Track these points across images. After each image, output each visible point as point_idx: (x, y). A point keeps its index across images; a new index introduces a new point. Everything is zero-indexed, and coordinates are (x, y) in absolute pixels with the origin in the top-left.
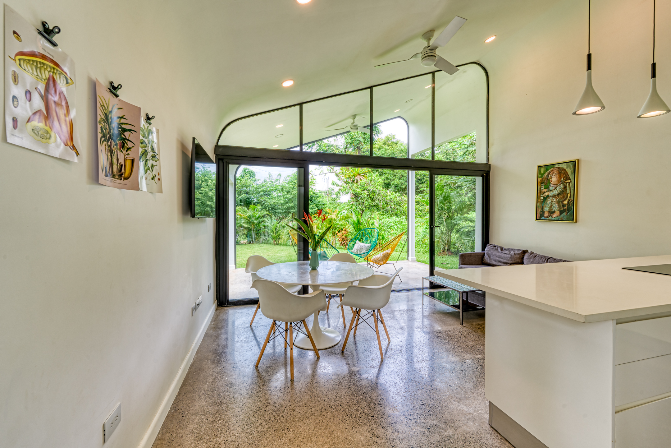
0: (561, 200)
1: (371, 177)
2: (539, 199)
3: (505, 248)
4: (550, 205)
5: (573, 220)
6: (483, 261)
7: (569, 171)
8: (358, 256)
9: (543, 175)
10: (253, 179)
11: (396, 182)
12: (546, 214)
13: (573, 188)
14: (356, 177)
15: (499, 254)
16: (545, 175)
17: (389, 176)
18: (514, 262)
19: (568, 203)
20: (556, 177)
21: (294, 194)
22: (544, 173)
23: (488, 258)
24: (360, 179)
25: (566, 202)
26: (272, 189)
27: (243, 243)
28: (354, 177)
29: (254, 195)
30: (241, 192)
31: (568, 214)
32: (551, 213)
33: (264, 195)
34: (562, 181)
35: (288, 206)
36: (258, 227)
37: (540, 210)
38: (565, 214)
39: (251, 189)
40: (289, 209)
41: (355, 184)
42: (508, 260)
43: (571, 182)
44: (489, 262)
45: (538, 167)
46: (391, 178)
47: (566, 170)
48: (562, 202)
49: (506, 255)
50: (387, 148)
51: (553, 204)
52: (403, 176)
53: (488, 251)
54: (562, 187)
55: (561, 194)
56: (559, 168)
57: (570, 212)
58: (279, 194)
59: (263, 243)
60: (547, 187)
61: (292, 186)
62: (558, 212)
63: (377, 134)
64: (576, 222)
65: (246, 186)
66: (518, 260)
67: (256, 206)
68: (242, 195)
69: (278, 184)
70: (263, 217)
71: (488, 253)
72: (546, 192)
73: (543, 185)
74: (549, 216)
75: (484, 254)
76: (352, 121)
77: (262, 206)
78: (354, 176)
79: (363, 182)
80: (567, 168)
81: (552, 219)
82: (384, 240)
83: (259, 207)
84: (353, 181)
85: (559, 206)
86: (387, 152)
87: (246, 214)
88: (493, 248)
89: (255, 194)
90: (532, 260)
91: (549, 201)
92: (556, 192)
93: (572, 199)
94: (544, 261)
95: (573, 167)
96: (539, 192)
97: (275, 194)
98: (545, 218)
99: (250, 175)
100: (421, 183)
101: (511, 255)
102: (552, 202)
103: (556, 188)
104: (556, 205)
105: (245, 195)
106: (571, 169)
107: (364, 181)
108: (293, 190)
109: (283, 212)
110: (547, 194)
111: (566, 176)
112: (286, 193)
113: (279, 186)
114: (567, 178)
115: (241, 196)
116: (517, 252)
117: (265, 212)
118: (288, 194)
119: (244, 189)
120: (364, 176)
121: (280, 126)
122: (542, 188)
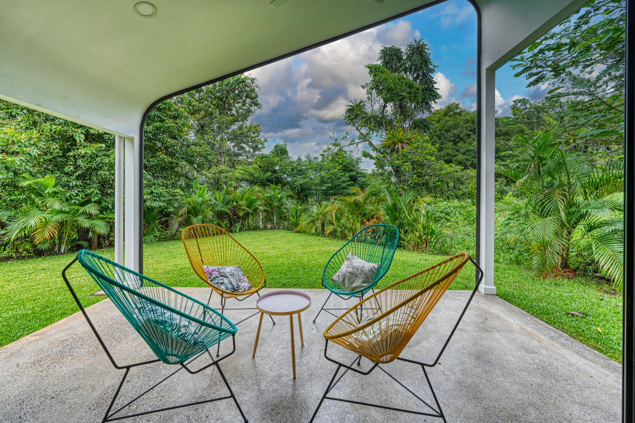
1: (417, 144)
11: (459, 158)
14: (397, 146)
17: (450, 151)
24: (403, 148)
28: (393, 146)
36: (280, 210)
41: (395, 155)
46: (453, 154)
50: (448, 119)
52: (469, 151)
63: (434, 99)
79: (405, 150)
82: (434, 237)
84: (393, 151)
86: (448, 124)
99: (281, 152)
107: (407, 149)
120: (408, 144)
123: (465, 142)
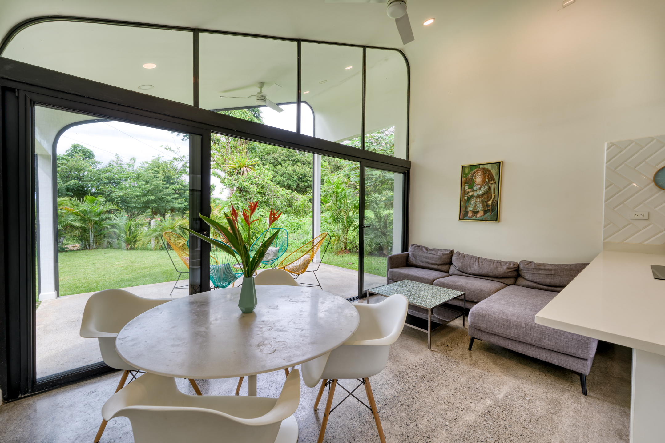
0: (485, 200)
1: (260, 170)
2: (463, 198)
3: (430, 248)
4: (474, 205)
5: (496, 220)
6: (408, 263)
7: (494, 172)
8: (264, 264)
9: (467, 175)
10: (90, 161)
11: (277, 179)
12: (470, 214)
13: (497, 189)
14: (242, 169)
15: (426, 255)
16: (470, 175)
18: (442, 263)
19: (492, 203)
20: (481, 178)
21: (156, 184)
22: (469, 173)
23: (414, 259)
24: (247, 171)
25: (490, 203)
26: (121, 176)
27: (72, 249)
28: (239, 169)
29: (92, 182)
30: (68, 177)
31: (492, 214)
32: (475, 212)
33: (109, 183)
34: (486, 181)
35: (146, 199)
36: (99, 226)
37: (463, 209)
38: (489, 214)
39: (86, 173)
40: (148, 203)
41: (241, 176)
42: (437, 261)
43: (495, 183)
44: (415, 263)
45: (462, 167)
47: (490, 171)
48: (486, 202)
49: (433, 255)
51: (477, 204)
52: (285, 173)
53: (414, 252)
54: (486, 187)
55: (486, 194)
56: (484, 169)
57: (494, 212)
58: (133, 184)
59: (107, 247)
60: (471, 187)
61: (153, 175)
62: (482, 212)
64: (499, 222)
65: (77, 169)
66: (446, 261)
67: (96, 197)
68: (71, 182)
69: (131, 170)
70: (109, 212)
71: (414, 254)
72: (471, 192)
73: (467, 185)
74: (473, 216)
75: (408, 254)
76: (259, 90)
77: (106, 198)
78: (240, 167)
80: (491, 169)
81: (476, 219)
83: (101, 199)
84: (238, 173)
85: (483, 206)
87: (78, 209)
88: (417, 249)
89: (94, 181)
90: (462, 261)
91: (473, 201)
92: (480, 192)
93: (496, 199)
94: (474, 261)
95: (498, 168)
96: (462, 191)
97: (125, 183)
98: (469, 217)
99: (85, 155)
100: (302, 182)
101: (440, 256)
102: (476, 201)
103: (480, 188)
104: (480, 205)
105: (77, 182)
106: (495, 170)
107: (251, 173)
108: (154, 180)
109: (140, 206)
110: (471, 194)
111: (491, 176)
112: (143, 183)
113: (133, 173)
114: (492, 178)
115: (69, 183)
116: (444, 252)
117: (112, 207)
118: (146, 184)
119: (74, 173)
120: (251, 168)
121: (150, 66)
122: (466, 188)
123: (282, 166)
